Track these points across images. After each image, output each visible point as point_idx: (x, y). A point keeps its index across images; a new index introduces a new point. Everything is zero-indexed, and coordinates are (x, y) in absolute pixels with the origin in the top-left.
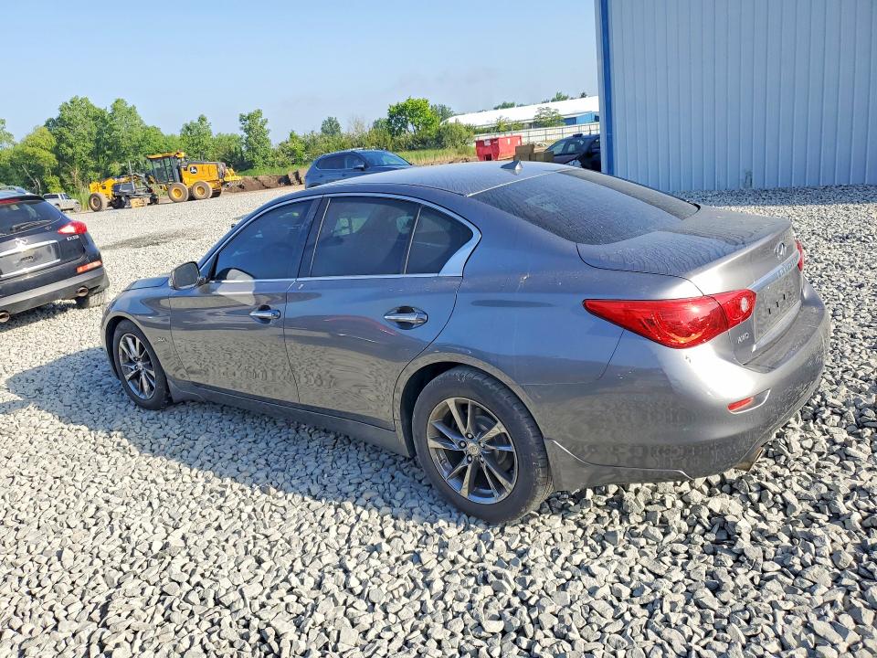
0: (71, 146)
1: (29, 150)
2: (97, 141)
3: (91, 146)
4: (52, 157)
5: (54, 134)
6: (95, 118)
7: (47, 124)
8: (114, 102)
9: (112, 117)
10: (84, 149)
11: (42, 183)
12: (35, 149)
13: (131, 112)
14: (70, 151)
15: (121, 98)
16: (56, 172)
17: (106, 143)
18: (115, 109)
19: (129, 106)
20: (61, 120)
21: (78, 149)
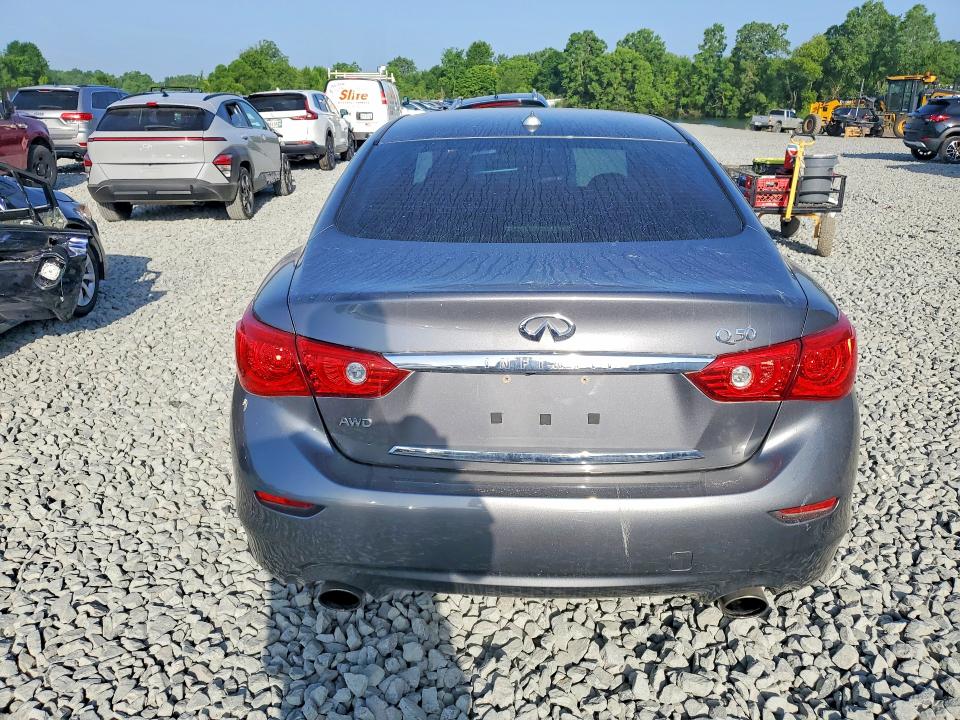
0: (843, 59)
1: (798, 60)
2: (875, 55)
3: (865, 59)
4: (819, 69)
5: (831, 44)
6: (882, 27)
7: (828, 33)
8: (911, 7)
9: (903, 26)
10: (856, 63)
11: (799, 98)
12: (804, 59)
13: (928, 21)
14: (840, 64)
15: (922, 4)
16: (817, 86)
17: (884, 58)
18: (909, 16)
19: (928, 14)
20: (843, 26)
21: (850, 62)
